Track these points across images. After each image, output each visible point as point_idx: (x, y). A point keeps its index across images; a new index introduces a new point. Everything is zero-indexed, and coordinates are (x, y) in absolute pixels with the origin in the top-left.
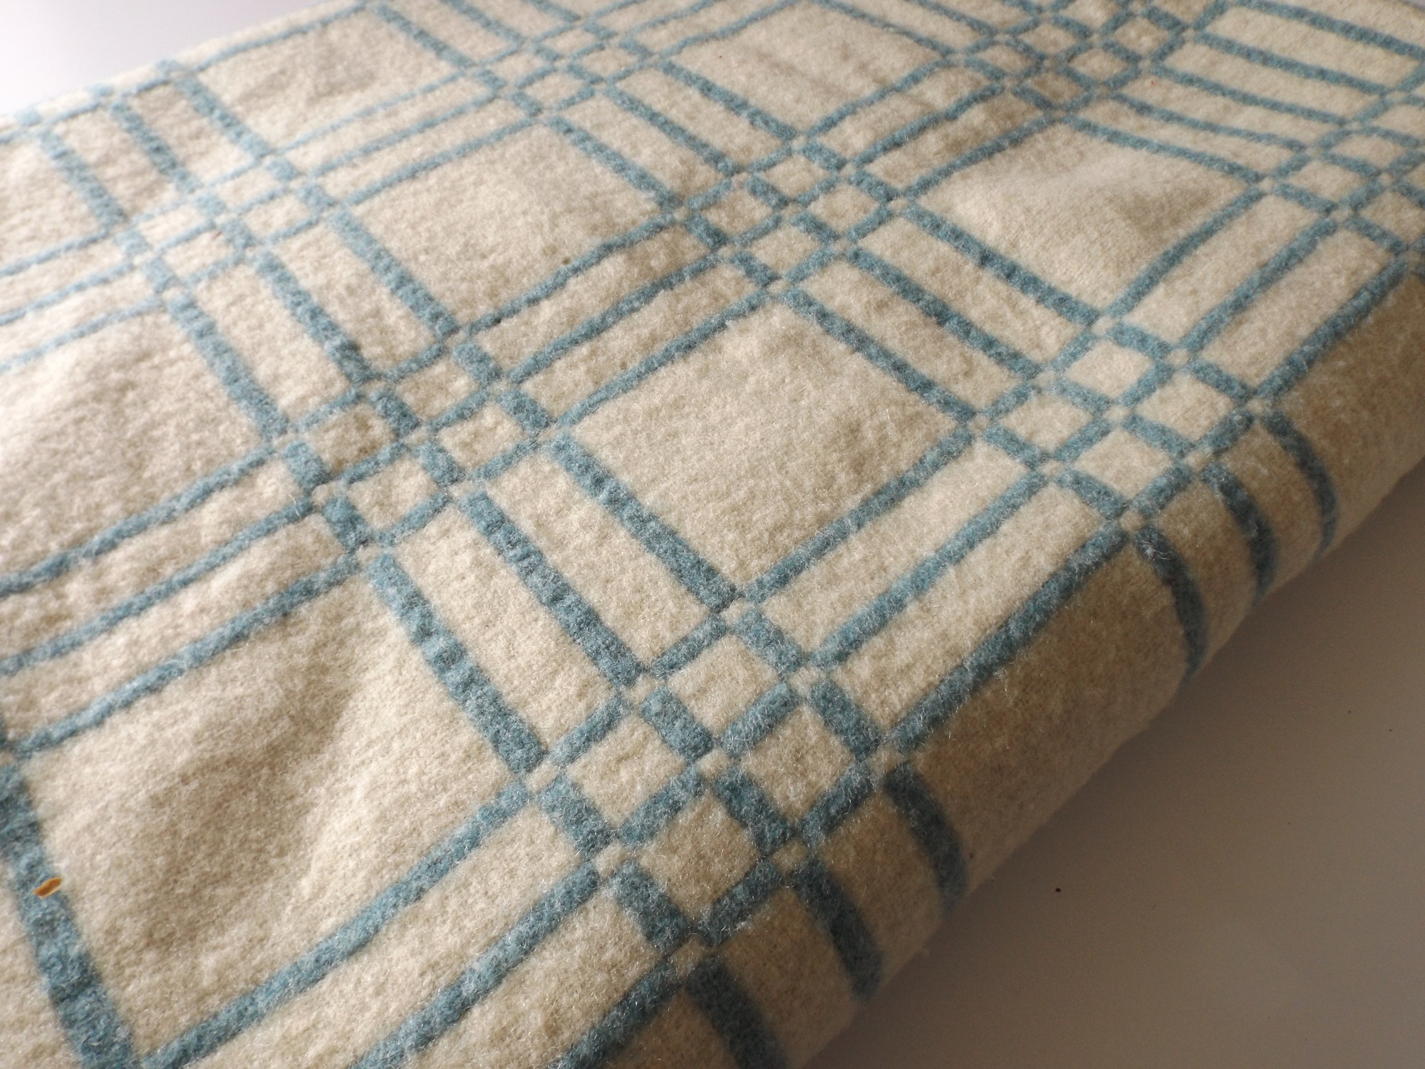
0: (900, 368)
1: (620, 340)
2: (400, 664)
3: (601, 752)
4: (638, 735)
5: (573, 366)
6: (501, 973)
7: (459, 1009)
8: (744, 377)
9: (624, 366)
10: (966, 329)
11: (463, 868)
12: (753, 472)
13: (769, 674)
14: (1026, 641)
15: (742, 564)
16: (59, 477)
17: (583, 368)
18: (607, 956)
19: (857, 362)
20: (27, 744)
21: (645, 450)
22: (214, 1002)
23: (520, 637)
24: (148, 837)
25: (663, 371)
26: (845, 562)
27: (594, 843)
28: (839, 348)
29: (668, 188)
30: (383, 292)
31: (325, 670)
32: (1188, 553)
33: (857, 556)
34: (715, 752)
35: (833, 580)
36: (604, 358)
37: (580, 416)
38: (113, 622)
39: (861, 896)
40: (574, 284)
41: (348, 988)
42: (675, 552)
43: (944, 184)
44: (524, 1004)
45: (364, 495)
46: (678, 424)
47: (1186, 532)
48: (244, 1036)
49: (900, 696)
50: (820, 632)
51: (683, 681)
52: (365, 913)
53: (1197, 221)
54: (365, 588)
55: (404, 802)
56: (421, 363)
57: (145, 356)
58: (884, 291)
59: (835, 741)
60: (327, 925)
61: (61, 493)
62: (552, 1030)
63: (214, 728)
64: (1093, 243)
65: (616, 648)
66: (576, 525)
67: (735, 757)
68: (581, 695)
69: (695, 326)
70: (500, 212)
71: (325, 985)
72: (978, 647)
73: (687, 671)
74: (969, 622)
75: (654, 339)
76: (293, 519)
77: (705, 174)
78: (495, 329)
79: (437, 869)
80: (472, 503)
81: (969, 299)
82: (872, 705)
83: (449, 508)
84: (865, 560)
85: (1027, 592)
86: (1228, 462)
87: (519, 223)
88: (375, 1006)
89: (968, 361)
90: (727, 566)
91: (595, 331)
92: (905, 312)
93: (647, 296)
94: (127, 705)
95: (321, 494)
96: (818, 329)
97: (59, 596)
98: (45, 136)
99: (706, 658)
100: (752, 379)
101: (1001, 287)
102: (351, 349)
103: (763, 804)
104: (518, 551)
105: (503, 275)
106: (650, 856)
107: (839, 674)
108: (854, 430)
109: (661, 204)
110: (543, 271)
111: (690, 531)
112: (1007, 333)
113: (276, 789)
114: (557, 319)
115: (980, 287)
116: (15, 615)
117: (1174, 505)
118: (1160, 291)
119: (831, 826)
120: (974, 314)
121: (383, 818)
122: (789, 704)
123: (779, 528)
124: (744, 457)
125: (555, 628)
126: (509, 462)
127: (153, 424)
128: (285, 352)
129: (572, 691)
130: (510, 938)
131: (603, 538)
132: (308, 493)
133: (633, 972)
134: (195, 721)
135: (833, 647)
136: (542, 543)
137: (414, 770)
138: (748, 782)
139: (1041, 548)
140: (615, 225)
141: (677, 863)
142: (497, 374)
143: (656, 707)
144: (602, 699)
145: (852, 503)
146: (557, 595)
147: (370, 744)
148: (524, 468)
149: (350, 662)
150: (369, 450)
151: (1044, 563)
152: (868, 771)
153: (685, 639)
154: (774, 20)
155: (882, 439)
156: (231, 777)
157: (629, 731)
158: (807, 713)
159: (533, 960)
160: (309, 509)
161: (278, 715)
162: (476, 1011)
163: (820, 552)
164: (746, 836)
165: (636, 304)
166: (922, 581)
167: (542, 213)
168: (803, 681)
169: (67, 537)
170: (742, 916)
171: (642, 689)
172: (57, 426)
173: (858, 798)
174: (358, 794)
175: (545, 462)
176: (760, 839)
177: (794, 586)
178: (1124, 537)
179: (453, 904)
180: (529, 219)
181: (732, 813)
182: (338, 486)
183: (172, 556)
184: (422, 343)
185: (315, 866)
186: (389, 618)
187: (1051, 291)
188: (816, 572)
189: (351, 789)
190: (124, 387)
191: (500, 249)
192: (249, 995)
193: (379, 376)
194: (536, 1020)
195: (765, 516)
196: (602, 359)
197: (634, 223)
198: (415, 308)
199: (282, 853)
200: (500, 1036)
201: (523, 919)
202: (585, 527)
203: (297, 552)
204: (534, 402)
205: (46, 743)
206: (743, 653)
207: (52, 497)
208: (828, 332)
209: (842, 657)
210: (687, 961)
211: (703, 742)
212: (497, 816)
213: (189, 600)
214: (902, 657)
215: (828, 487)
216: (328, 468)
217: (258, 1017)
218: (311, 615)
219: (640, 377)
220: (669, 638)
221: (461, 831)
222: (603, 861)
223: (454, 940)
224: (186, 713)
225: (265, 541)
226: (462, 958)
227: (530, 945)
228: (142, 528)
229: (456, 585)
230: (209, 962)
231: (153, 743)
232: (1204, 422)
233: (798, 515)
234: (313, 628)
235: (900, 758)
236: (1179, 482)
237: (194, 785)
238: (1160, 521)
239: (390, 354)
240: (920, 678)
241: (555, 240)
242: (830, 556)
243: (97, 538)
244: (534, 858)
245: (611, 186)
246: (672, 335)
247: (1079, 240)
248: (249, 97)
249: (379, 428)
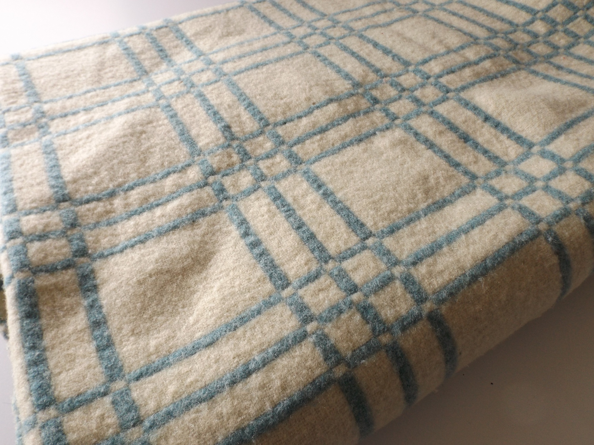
0: (447, 157)
1: (333, 135)
2: (235, 245)
3: (312, 286)
4: (328, 282)
5: (313, 143)
6: (265, 363)
7: (247, 373)
8: (382, 154)
9: (333, 145)
10: (476, 145)
11: (253, 321)
12: (383, 189)
13: (383, 266)
14: (493, 268)
15: (375, 224)
16: (115, 161)
17: (317, 144)
18: (308, 364)
19: (429, 153)
20: (95, 256)
21: (339, 177)
22: (153, 357)
23: (284, 240)
24: (135, 295)
25: (349, 148)
26: (418, 227)
27: (307, 320)
28: (422, 147)
29: (357, 80)
30: (242, 108)
31: (206, 243)
32: (567, 243)
33: (424, 226)
34: (358, 293)
35: (413, 234)
36: (326, 141)
37: (314, 162)
38: (129, 216)
39: (413, 360)
40: (316, 112)
41: (205, 359)
42: (348, 216)
43: (471, 88)
44: (273, 376)
45: (227, 182)
46: (353, 169)
47: (567, 234)
48: (164, 372)
49: (437, 282)
50: (406, 253)
51: (348, 265)
52: (213, 332)
53: (581, 112)
54: (224, 216)
55: (233, 294)
56: (254, 136)
57: (150, 122)
58: (442, 127)
59: (409, 296)
60: (198, 335)
61: (116, 167)
62: (284, 388)
63: (163, 258)
64: (534, 116)
65: (322, 249)
66: (309, 201)
67: (366, 296)
68: (306, 264)
69: (363, 133)
70: (290, 83)
71: (196, 356)
72: (472, 268)
73: (350, 261)
74: (469, 257)
75: (346, 136)
76: (200, 187)
77: (372, 76)
78: (284, 126)
79: (243, 320)
80: (269, 189)
81: (478, 134)
82: (425, 284)
83: (260, 190)
84: (427, 228)
85: (495, 248)
86: (588, 208)
87: (297, 88)
88: (215, 367)
89: (476, 158)
90: (369, 224)
91: (323, 130)
92: (451, 136)
93: (345, 119)
94: (132, 246)
95: (211, 179)
96: (414, 139)
97: (111, 204)
98: (120, 42)
99: (357, 257)
100: (385, 155)
101: (493, 131)
102: (227, 128)
103: (376, 316)
104: (286, 208)
105: (288, 106)
106: (329, 328)
107: (412, 270)
108: (426, 179)
109: (353, 86)
110: (304, 106)
111: (355, 209)
112: (494, 149)
113: (184, 284)
114: (308, 125)
115: (484, 130)
116: (95, 209)
117: (563, 222)
118: (562, 138)
119: (404, 329)
120: (480, 140)
121: (224, 299)
122: (391, 279)
123: (391, 212)
124: (379, 184)
125: (298, 238)
126: (284, 175)
127: (151, 147)
128: (203, 126)
129: (303, 262)
130: (270, 350)
131: (319, 207)
132: (206, 178)
133: (318, 372)
134: (156, 255)
135: (411, 259)
136: (295, 207)
137: (237, 283)
138: (371, 306)
139: (503, 232)
140: (334, 92)
141: (339, 333)
142: (283, 143)
143: (336, 273)
144: (314, 267)
145: (423, 206)
146: (300, 226)
147: (221, 272)
148: (290, 178)
149: (216, 242)
150: (231, 165)
151: (503, 238)
152: (421, 310)
153: (350, 249)
154: (405, 22)
155: (438, 183)
156: (167, 277)
157: (324, 280)
158: (398, 283)
159: (279, 360)
160: (206, 184)
161: (187, 257)
162: (254, 376)
163: (410, 221)
164: (368, 327)
165: (340, 122)
166: (450, 239)
167: (306, 85)
168: (397, 271)
169: (116, 183)
170: (363, 358)
171: (331, 265)
172: (117, 143)
173: (416, 320)
174: (215, 289)
175: (299, 177)
176: (374, 329)
177: (396, 234)
178: (539, 233)
179: (248, 334)
180: (301, 86)
181: (363, 317)
182: (218, 177)
183: (154, 195)
184: (255, 128)
185: (196, 313)
186: (233, 228)
187: (514, 134)
188: (406, 230)
189: (212, 287)
190: (142, 132)
191: (288, 97)
192: (167, 357)
193: (237, 139)
194: (278, 383)
195: (386, 207)
196: (324, 141)
197: (342, 92)
198: (253, 115)
199: (183, 307)
200: (262, 387)
201: (276, 344)
202: (313, 202)
203: (200, 199)
204: (296, 154)
205: (102, 256)
206: (374, 257)
207: (112, 168)
208: (418, 140)
209: (414, 264)
210: (340, 372)
211: (354, 289)
212: (269, 304)
213: (158, 212)
214: (440, 267)
215: (413, 199)
216: (215, 170)
217: (170, 365)
218: (204, 223)
219: (339, 149)
220: (343, 247)
221: (254, 307)
222: (309, 328)
223: (248, 347)
224: (153, 252)
225: (188, 193)
226: (250, 354)
227: (278, 354)
228: (144, 183)
229: (260, 218)
230: (153, 343)
231: (140, 261)
232: (578, 191)
233: (400, 208)
234: (204, 227)
235: (435, 307)
236: (565, 214)
237: (154, 278)
238: (555, 228)
239: (242, 131)
240: (446, 276)
241: (311, 95)
242: (412, 225)
243: (127, 185)
244: (282, 322)
245: (334, 78)
246: (353, 135)
247: (528, 115)
248: (196, 34)
249: (235, 158)
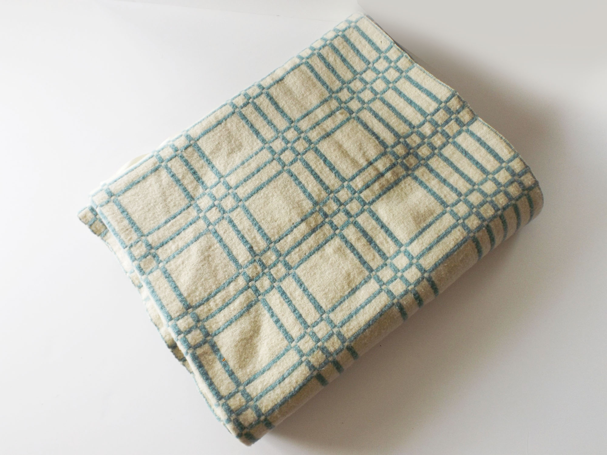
0: (360, 257)
1: (305, 247)
2: (269, 321)
3: (303, 341)
4: (308, 339)
5: (295, 254)
6: (289, 374)
7: (284, 379)
8: (329, 259)
9: (305, 254)
10: (376, 246)
11: (283, 358)
12: (329, 285)
13: (330, 329)
14: (372, 325)
15: (326, 306)
16: (203, 279)
17: (297, 255)
18: (304, 373)
19: (352, 255)
20: (213, 335)
21: (310, 278)
22: (250, 376)
23: (289, 319)
24: (236, 352)
25: (313, 256)
26: (344, 307)
27: (302, 356)
28: (348, 251)
29: (315, 199)
30: (256, 231)
31: (256, 322)
32: (405, 307)
33: (346, 306)
34: (320, 342)
35: (342, 310)
37: (297, 267)
38: (220, 311)
39: (341, 363)
40: (295, 230)
41: (268, 375)
42: (315, 303)
43: (377, 201)
44: (293, 379)
45: (258, 284)
46: (316, 271)
47: (405, 303)
48: (255, 381)
49: (350, 334)
50: (338, 321)
51: (316, 329)
52: (268, 364)
53: (430, 220)
54: (260, 305)
55: (273, 347)
56: (265, 251)
57: (210, 247)
58: (360, 234)
59: (339, 341)
60: (264, 365)
61: (204, 283)
62: (297, 382)
63: (241, 332)
64: (405, 227)
65: (304, 322)
66: (297, 295)
67: (323, 343)
68: (299, 331)
69: (320, 243)
70: (278, 207)
71: (265, 374)
72: (364, 325)
73: (316, 327)
74: (363, 321)
75: (311, 247)
76: (246, 290)
77: (324, 194)
78: (279, 243)
79: (278, 358)
80: (278, 288)
81: (377, 237)
82: (345, 335)
83: (274, 289)
84: (348, 306)
85: (374, 316)
86: (416, 289)
87: (283, 212)
88: (272, 378)
89: (374, 256)
90: (324, 307)
91: (299, 244)
92: (364, 241)
93: (310, 235)
94: (226, 328)
95: (250, 284)
96: (345, 246)
97: (210, 305)
98: (166, 167)
99: (319, 325)
100: (331, 259)
101: (384, 234)
102: (251, 248)
103: (327, 351)
104: (287, 300)
105: (280, 227)
106: (310, 358)
107: (341, 329)
108: (349, 275)
109: (313, 205)
110: (288, 227)
111: (317, 298)
112: (383, 248)
113: (252, 343)
114: (292, 240)
115: (380, 234)
116: (203, 309)
117: (404, 298)
118: (416, 242)
119: (337, 354)
120: (378, 242)
121: (270, 349)
122: (332, 334)
123: (333, 298)
124: (328, 281)
125: (294, 317)
126: (284, 278)
127: (216, 266)
128: (238, 248)
129: (298, 330)
130: (290, 369)
131: (302, 298)
132: (248, 284)
133: (308, 375)
134: (238, 332)
135: (340, 324)
136: (291, 299)
137: (273, 342)
138: (325, 347)
139: (378, 307)
140: (303, 212)
141: (314, 360)
142: (280, 255)
143: (311, 334)
144: (302, 332)
145: (346, 293)
146: (295, 310)
147: (266, 336)
148: (287, 279)
149: (260, 320)
150: (258, 274)
151: (378, 310)
152: (344, 346)
153: (316, 321)
155: (354, 277)
156: (245, 341)
157: (307, 337)
158: (335, 336)
159: (294, 373)
160: (249, 287)
161: (251, 330)
162: (286, 379)
163: (340, 304)
164: (324, 356)
165: (308, 237)
166: (357, 311)
167: (288, 209)
168: (335, 330)
169: (208, 293)
170: (323, 367)
171: (309, 330)
172: (199, 267)
173: (341, 350)
174: (265, 344)
175: (290, 277)
176: (326, 356)
177: (335, 311)
178: (393, 304)
179: (282, 364)
180: (285, 210)
181: (322, 352)
182: (253, 282)
183: (227, 297)
184: (265, 246)
185: (260, 356)
186: (266, 312)
187: (395, 237)
188: (339, 308)
189: (263, 344)
190: (209, 256)
191: (279, 219)
192: (255, 375)
193: (258, 255)
194: (295, 381)
195: (331, 295)
196: (301, 252)
197: (307, 211)
198: (263, 236)
199: (255, 353)
200: (290, 383)
201: (292, 367)
202: (299, 296)
203: (248, 298)
204: (288, 263)
205: (216, 335)
206: (326, 325)
207: (203, 284)
208: (347, 246)
209: (341, 327)
210: (315, 373)
211: (319, 340)
212: (287, 350)
213: (231, 307)
214: (351, 327)
215: (343, 289)
216: (251, 278)
217: (256, 378)
218: (252, 310)
219: (309, 257)
220: (313, 321)
221: (282, 352)
222: (304, 358)
223: (282, 369)
224: (237, 330)
225: (242, 295)
226: (283, 372)
227: (293, 371)
228: (219, 291)
229: (277, 306)
230: (248, 370)
231: (232, 335)
232: (414, 279)
233: (337, 296)
234: (253, 313)
235: (349, 344)
236: (406, 292)
237: (240, 343)
238: (401, 301)
239: (259, 249)
240: (354, 331)
241: (291, 217)
242: (342, 305)
243: (213, 293)
244: (293, 358)
245: (302, 198)
246: (315, 246)
247: (402, 225)
248: (212, 153)
249: (259, 269)
